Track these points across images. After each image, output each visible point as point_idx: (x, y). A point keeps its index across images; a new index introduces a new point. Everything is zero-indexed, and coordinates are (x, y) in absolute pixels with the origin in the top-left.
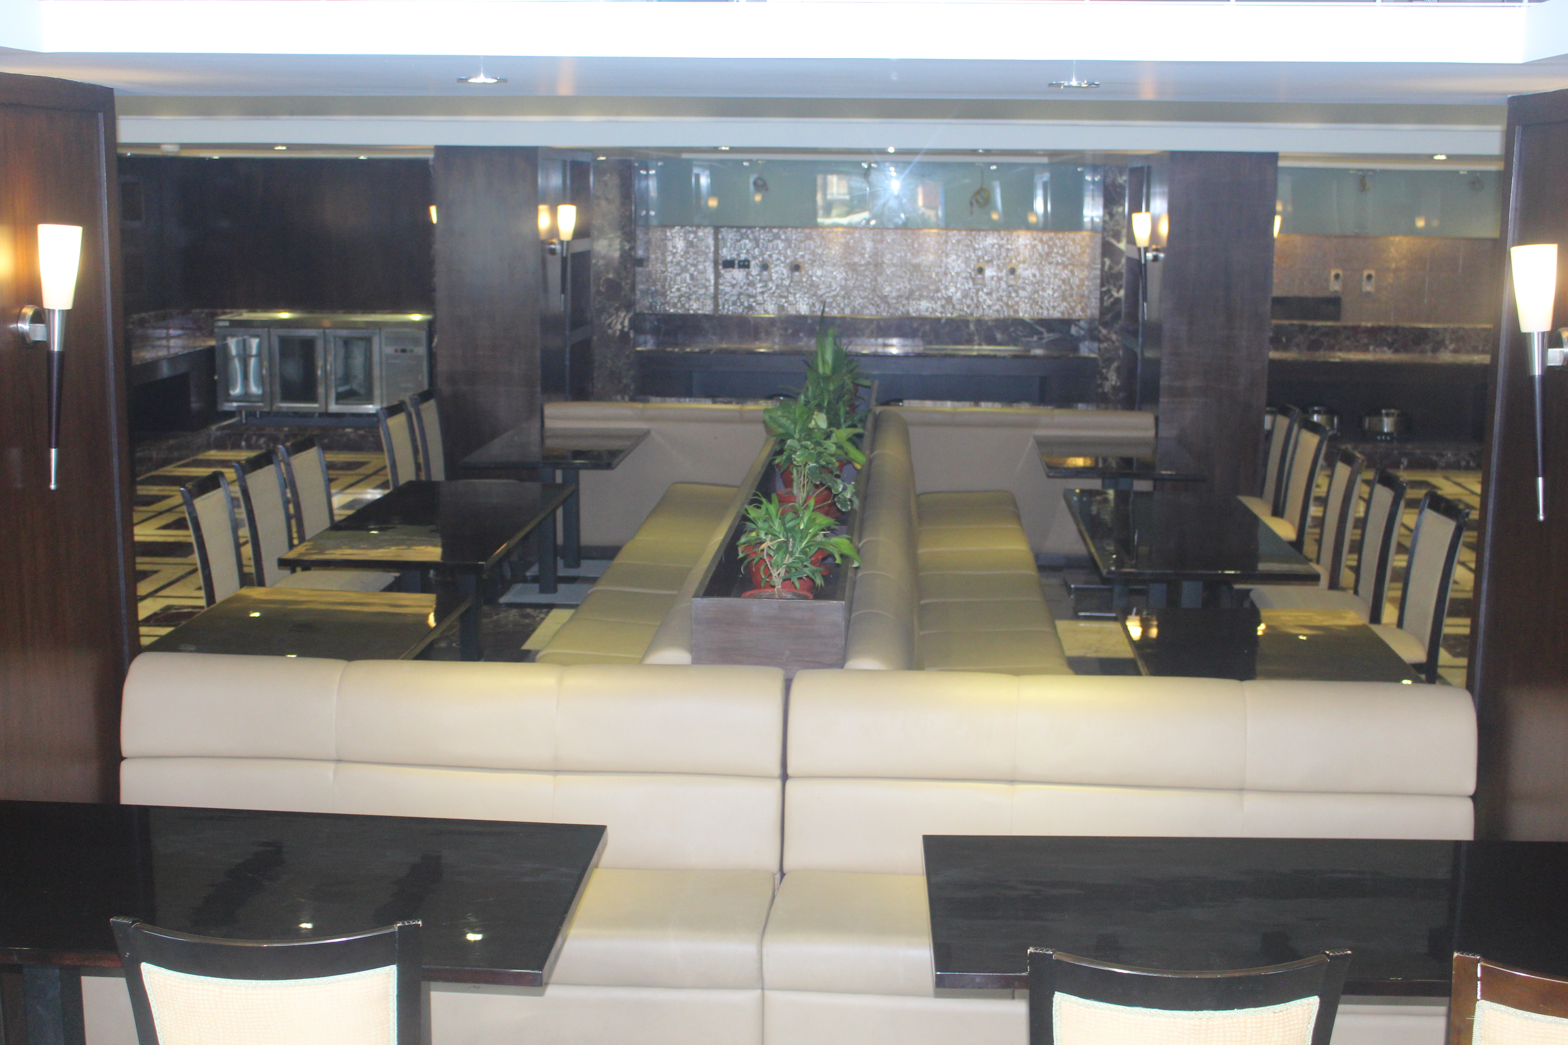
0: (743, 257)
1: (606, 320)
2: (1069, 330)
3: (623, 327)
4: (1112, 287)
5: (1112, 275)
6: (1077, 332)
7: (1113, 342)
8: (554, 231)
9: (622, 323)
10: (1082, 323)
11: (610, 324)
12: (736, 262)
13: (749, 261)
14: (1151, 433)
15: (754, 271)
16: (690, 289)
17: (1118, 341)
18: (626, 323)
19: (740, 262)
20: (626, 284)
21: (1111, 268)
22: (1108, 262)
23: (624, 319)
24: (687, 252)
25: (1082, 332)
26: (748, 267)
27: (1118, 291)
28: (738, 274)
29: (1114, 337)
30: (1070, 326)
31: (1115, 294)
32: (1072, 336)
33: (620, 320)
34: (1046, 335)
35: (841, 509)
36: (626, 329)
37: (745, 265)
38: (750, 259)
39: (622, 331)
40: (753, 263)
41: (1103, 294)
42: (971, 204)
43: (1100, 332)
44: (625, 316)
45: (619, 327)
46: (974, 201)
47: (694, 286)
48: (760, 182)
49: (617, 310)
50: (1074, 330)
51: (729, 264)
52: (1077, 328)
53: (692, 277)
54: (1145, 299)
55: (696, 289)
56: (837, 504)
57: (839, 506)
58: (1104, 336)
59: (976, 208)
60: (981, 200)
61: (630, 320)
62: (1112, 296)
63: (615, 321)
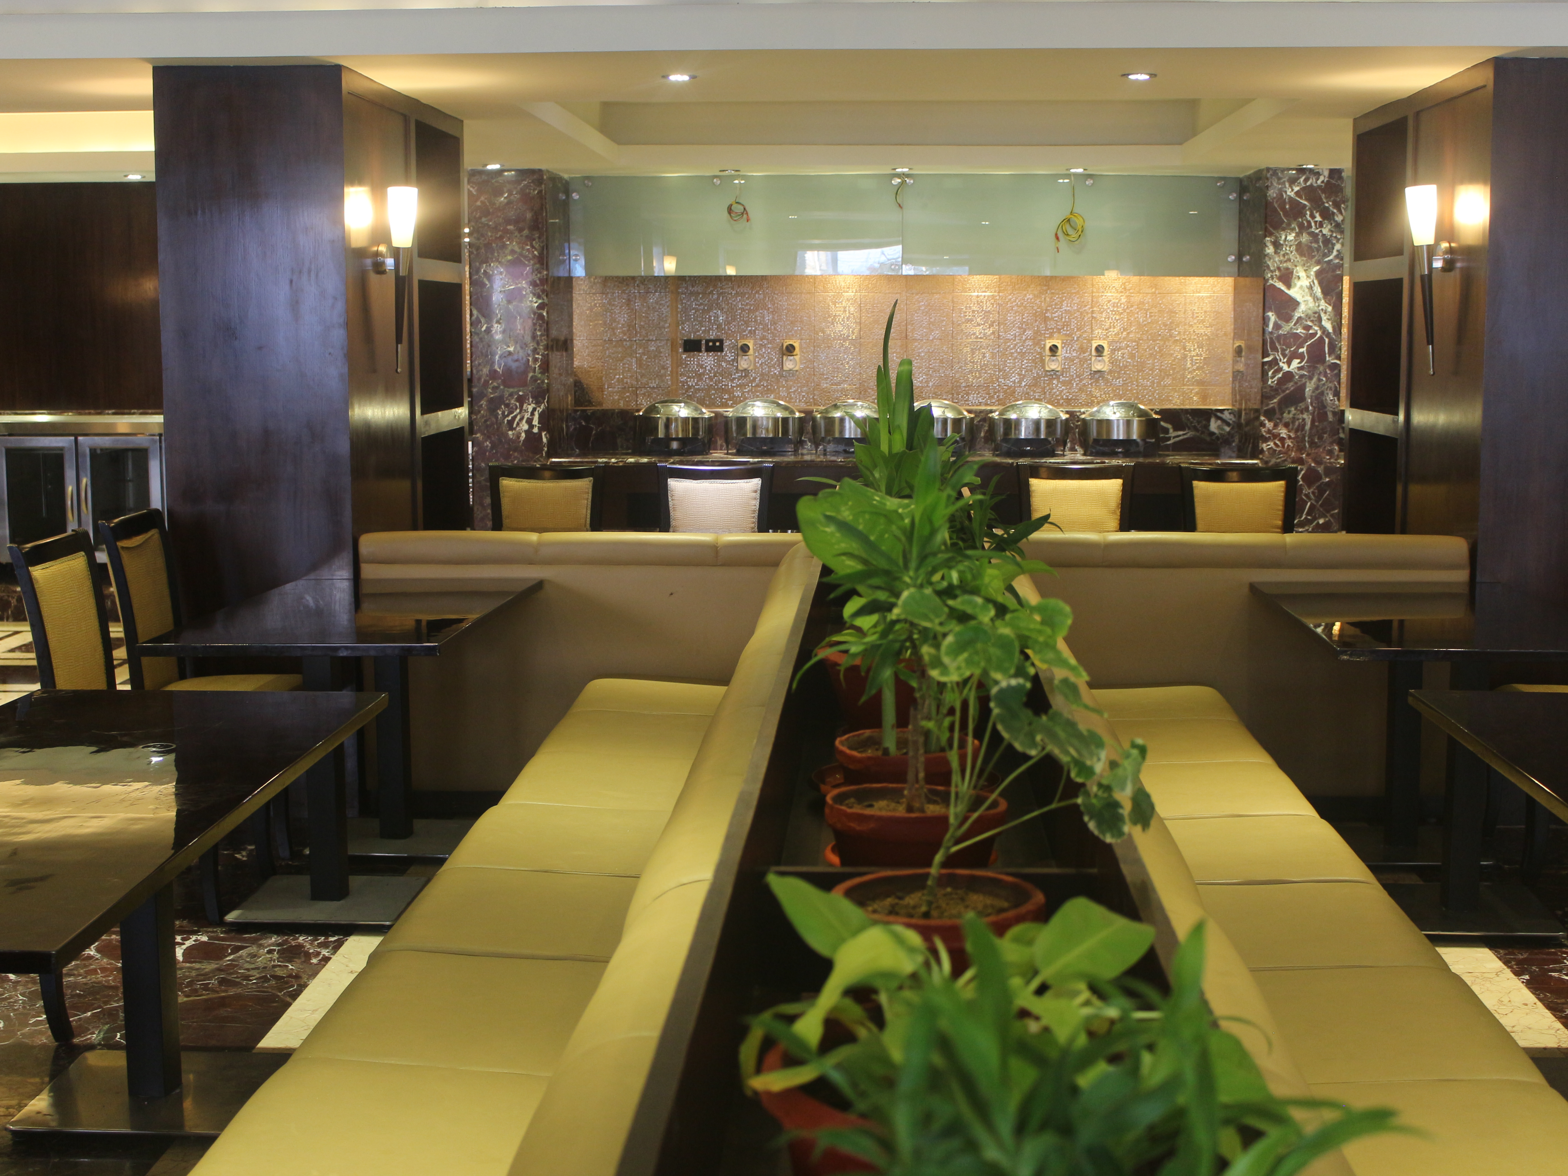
0: (713, 335)
1: (505, 416)
2: (1207, 426)
3: (531, 426)
4: (1279, 356)
5: (1279, 337)
6: (1219, 427)
7: (1282, 440)
8: (382, 235)
9: (529, 421)
10: (1226, 416)
11: (510, 423)
12: (704, 342)
13: (721, 341)
14: (1462, 576)
15: (728, 354)
16: (637, 380)
17: (1290, 437)
18: (536, 422)
19: (707, 341)
20: (535, 360)
21: (1277, 326)
22: (1272, 317)
23: (532, 414)
24: (631, 326)
25: (1228, 429)
26: (720, 349)
27: (1289, 363)
28: (707, 359)
29: (1283, 432)
30: (1209, 421)
31: (1285, 368)
32: (1213, 434)
33: (527, 416)
34: (1172, 433)
35: (1101, 837)
36: (536, 430)
37: (715, 347)
38: (724, 337)
39: (528, 432)
40: (726, 343)
41: (1264, 368)
42: (1057, 238)
43: (1263, 425)
44: (534, 409)
45: (526, 427)
46: (1060, 235)
47: (643, 376)
48: (738, 209)
49: (521, 400)
50: (1214, 426)
51: (692, 346)
52: (1219, 422)
53: (639, 362)
54: (1430, 340)
55: (644, 380)
56: (1086, 819)
57: (1092, 826)
58: (1269, 431)
59: (1062, 244)
60: (1070, 231)
61: (540, 415)
62: (1281, 369)
63: (518, 417)
